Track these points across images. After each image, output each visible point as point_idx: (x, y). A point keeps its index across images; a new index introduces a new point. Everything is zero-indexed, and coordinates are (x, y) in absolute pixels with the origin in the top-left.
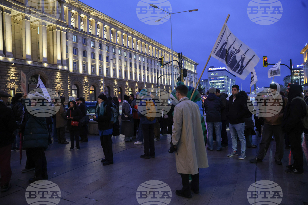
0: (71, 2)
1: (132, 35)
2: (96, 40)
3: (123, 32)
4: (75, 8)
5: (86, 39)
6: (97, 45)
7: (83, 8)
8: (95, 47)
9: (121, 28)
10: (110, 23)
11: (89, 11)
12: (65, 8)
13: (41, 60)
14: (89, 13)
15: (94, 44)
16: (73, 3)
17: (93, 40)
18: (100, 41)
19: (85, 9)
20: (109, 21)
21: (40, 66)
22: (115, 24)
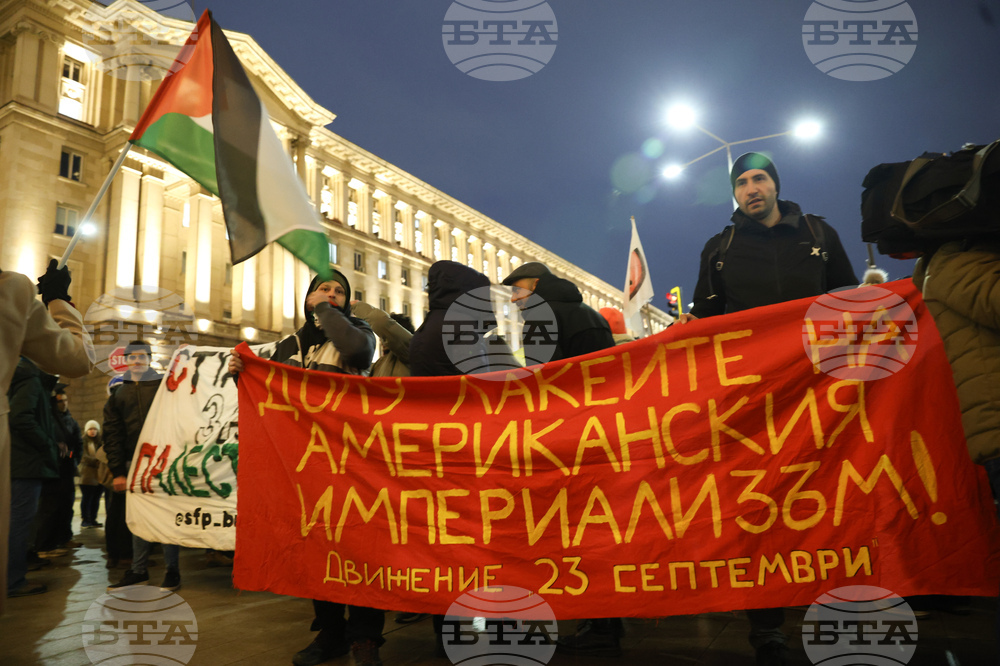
0: (323, 144)
1: (497, 243)
2: (394, 256)
3: (468, 233)
4: (334, 162)
5: (364, 254)
6: (396, 272)
7: (357, 160)
8: (389, 279)
9: (465, 220)
10: (434, 207)
11: (374, 171)
12: (310, 162)
13: (236, 318)
14: (372, 175)
15: (387, 269)
16: (330, 147)
17: (384, 256)
18: (405, 260)
19: (363, 164)
20: (428, 198)
21: (234, 335)
22: (447, 207)
